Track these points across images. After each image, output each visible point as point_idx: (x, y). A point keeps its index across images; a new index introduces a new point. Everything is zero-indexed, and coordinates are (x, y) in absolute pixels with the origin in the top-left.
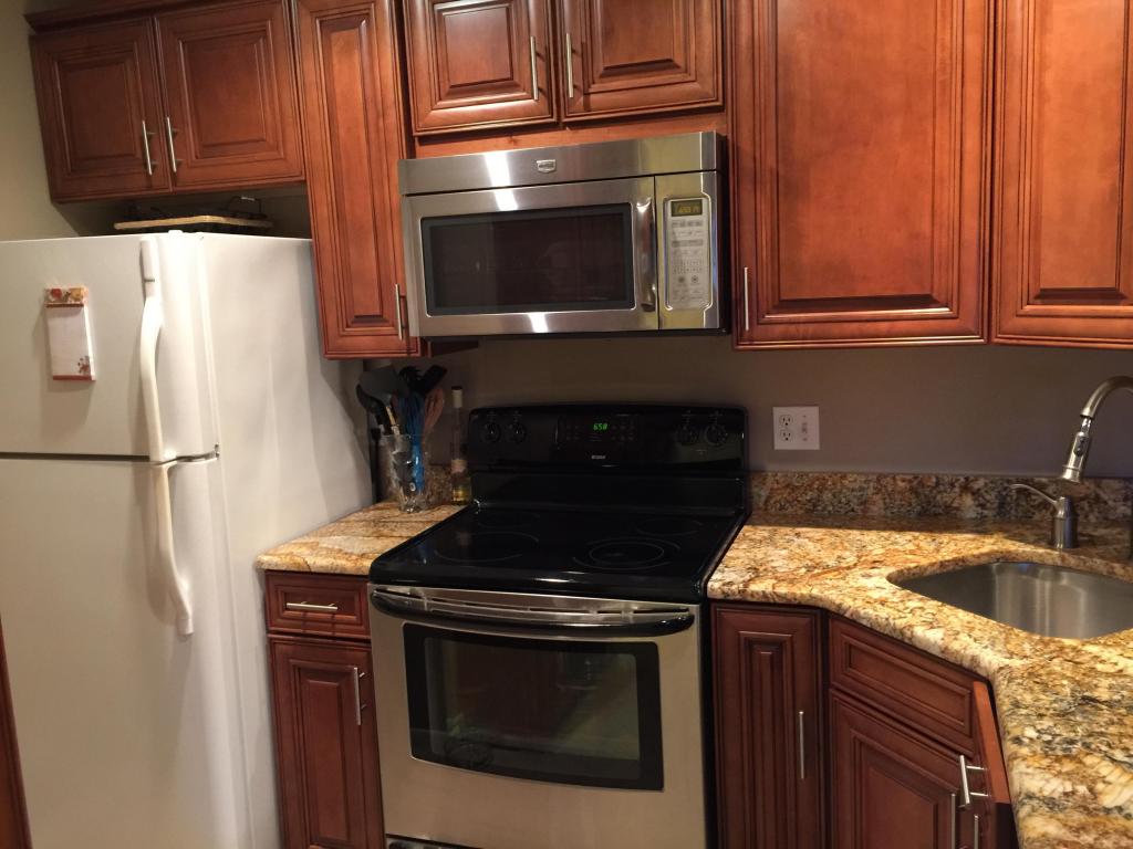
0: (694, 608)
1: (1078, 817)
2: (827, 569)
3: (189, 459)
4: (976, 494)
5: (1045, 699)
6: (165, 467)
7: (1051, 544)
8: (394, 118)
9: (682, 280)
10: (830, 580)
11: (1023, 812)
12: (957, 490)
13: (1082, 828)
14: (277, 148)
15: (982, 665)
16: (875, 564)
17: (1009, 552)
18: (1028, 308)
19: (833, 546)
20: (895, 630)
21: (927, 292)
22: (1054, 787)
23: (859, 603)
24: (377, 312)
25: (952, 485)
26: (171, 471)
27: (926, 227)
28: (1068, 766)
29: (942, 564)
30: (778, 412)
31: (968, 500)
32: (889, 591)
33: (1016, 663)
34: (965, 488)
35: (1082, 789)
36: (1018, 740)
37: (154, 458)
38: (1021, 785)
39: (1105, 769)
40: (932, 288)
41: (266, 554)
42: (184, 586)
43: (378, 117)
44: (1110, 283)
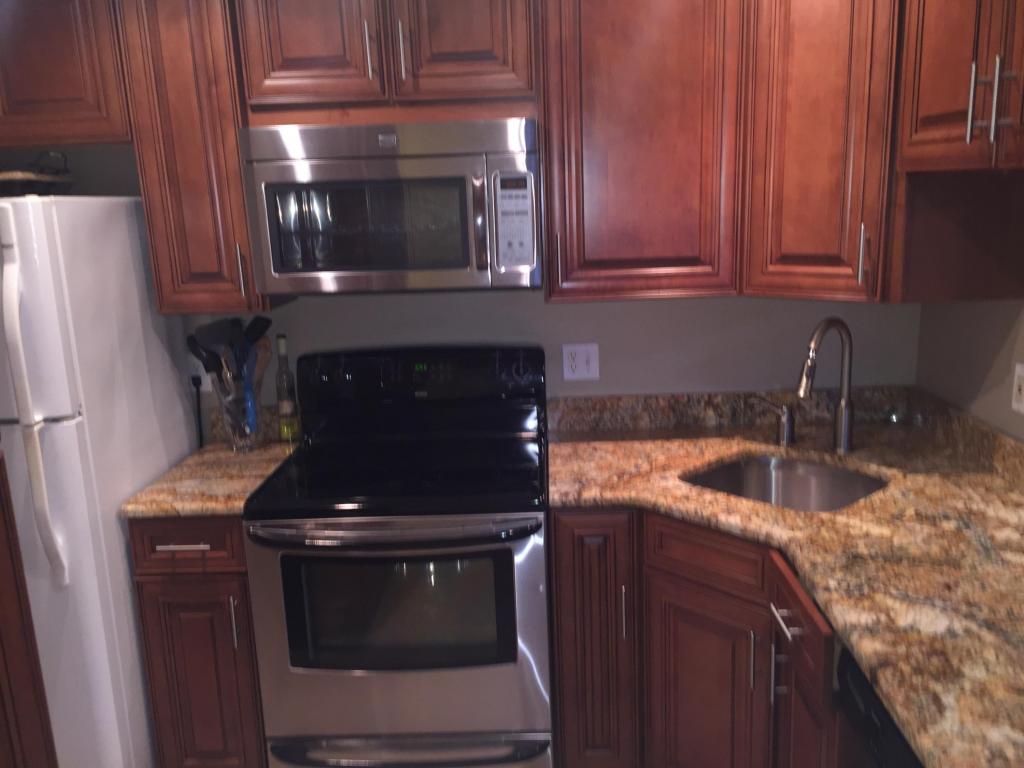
0: (541, 516)
1: (889, 637)
2: (631, 476)
3: (56, 420)
4: (716, 408)
5: (830, 559)
6: (36, 428)
7: (777, 442)
8: (226, 86)
9: (510, 244)
10: (639, 483)
11: (854, 637)
12: (703, 404)
13: (894, 644)
14: (99, 108)
15: (775, 537)
16: (665, 468)
17: (750, 451)
18: (771, 268)
19: (627, 457)
20: (702, 517)
21: (696, 253)
22: (865, 618)
23: (670, 500)
24: (215, 269)
25: (699, 402)
26: (41, 432)
27: (696, 204)
28: (867, 603)
29: (709, 464)
30: (567, 349)
31: (711, 413)
32: (684, 488)
33: (799, 535)
34: (709, 403)
35: (883, 618)
36: (827, 589)
37: (24, 421)
38: (844, 620)
39: (890, 602)
40: (700, 251)
41: (129, 503)
42: (60, 540)
43: (209, 84)
44: (833, 251)
